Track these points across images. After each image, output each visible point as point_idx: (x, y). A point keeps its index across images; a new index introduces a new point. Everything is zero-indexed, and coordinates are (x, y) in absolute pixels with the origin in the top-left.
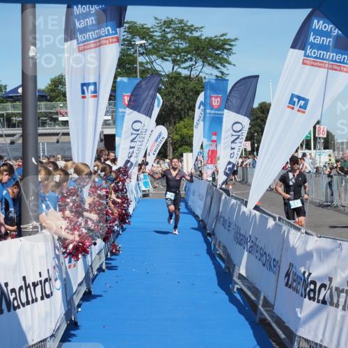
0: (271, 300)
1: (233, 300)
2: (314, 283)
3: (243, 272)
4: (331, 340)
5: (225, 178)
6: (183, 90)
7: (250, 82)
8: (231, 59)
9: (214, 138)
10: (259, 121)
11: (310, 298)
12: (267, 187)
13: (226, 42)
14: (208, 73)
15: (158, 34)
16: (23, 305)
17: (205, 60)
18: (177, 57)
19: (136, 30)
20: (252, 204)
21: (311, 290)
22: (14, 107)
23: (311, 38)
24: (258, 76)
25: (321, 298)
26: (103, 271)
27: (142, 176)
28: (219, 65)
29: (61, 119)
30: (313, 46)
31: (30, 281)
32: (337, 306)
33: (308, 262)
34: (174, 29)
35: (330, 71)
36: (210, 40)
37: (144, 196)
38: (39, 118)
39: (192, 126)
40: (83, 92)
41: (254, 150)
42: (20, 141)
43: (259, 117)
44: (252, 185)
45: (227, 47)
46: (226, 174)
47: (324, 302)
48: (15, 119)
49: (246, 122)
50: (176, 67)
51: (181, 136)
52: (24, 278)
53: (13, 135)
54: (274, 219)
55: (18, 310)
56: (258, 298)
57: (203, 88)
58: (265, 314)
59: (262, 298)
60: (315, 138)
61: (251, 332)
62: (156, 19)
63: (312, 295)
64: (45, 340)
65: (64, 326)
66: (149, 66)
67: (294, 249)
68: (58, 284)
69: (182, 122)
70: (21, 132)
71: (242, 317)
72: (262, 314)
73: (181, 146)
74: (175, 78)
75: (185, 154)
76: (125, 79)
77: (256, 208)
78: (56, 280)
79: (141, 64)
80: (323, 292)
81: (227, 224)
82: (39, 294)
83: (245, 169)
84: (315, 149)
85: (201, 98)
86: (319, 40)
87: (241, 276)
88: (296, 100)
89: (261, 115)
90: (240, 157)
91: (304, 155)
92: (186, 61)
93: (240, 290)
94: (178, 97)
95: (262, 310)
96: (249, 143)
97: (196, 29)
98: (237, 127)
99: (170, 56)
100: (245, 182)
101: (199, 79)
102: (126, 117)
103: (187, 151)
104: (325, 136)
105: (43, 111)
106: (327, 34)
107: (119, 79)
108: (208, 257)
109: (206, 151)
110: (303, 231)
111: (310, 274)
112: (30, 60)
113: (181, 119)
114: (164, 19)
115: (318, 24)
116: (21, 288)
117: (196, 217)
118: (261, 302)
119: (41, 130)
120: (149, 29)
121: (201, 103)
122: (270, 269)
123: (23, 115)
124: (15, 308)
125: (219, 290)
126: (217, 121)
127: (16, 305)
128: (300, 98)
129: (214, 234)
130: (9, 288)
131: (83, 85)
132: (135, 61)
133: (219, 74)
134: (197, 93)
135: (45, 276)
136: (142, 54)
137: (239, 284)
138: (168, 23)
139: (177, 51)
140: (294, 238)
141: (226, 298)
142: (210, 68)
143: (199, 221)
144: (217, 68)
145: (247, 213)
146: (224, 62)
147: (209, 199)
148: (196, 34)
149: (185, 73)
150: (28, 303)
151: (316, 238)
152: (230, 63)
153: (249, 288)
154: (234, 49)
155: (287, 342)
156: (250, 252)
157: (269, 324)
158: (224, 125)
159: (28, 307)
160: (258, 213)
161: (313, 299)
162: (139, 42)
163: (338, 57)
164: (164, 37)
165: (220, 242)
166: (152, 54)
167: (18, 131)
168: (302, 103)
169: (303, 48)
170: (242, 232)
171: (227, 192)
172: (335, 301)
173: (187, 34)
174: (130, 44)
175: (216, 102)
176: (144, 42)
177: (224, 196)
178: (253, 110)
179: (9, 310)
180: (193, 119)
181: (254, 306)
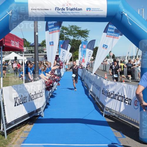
0: (98, 97)
1: (89, 97)
2: (109, 93)
3: (91, 90)
4: (114, 108)
5: (86, 66)
6: (76, 43)
7: (93, 42)
8: (88, 36)
9: (84, 56)
10: (95, 52)
11: (108, 97)
12: (97, 68)
13: (87, 31)
14: (82, 39)
15: (70, 29)
16: (35, 99)
17: (82, 36)
18: (75, 35)
19: (64, 28)
20: (93, 73)
21: (109, 95)
22: (33, 48)
23: (109, 30)
24: (95, 40)
25: (111, 97)
26: (56, 90)
27: (65, 66)
28: (85, 37)
29: (45, 51)
30: (109, 32)
31: (37, 93)
32: (115, 99)
33: (108, 88)
34: (74, 28)
35: (114, 38)
36: (83, 31)
37: (66, 71)
38: (39, 51)
39: (78, 53)
40: (50, 44)
41: (94, 59)
42: (34, 57)
43: (95, 51)
44: (94, 68)
45: (87, 32)
46: (87, 65)
47: (112, 98)
48: (33, 51)
49: (92, 52)
50: (74, 38)
51: (76, 55)
52: (35, 92)
53: (32, 55)
54: (99, 76)
55: (34, 100)
56: (95, 97)
57: (81, 43)
58: (97, 101)
59: (96, 97)
60: (110, 56)
61: (93, 106)
62: (69, 25)
63: (109, 96)
64: (41, 108)
65: (46, 104)
66: (67, 38)
67: (104, 84)
68: (44, 93)
69: (76, 52)
70: (34, 54)
71: (91, 102)
72: (96, 101)
73: (75, 58)
74: (74, 40)
75: (76, 60)
76: (61, 41)
77: (95, 74)
78: (43, 92)
79: (65, 37)
80: (112, 95)
81: (87, 78)
82: (39, 96)
83: (92, 64)
84: (110, 58)
85: (81, 45)
86: (110, 30)
87: (91, 91)
88: (104, 46)
89: (96, 50)
90: (91, 61)
91: (107, 60)
92: (77, 36)
93: (91, 95)
94: (75, 46)
95: (96, 100)
96: (93, 57)
97: (79, 28)
98: (90, 53)
99: (73, 35)
100: (92, 67)
101: (80, 41)
102: (61, 50)
103: (77, 59)
104: (112, 55)
105: (40, 49)
106: (113, 29)
107: (60, 41)
108: (82, 86)
109: (82, 59)
110: (107, 80)
111: (108, 91)
112: (36, 36)
113: (76, 51)
114: (71, 25)
115: (110, 26)
116: (34, 95)
117: (79, 76)
118: (96, 98)
119: (39, 54)
120: (67, 28)
121: (81, 47)
122: (98, 89)
123: (35, 50)
124: (33, 100)
125: (85, 95)
126: (85, 51)
127: (33, 99)
128: (105, 45)
129: (84, 80)
130: (32, 94)
131: (50, 42)
132: (64, 36)
133: (85, 40)
134: (80, 45)
135: (41, 91)
136: (65, 34)
137: (90, 93)
138: (72, 26)
139: (75, 34)
140: (105, 81)
141: (87, 97)
142: (83, 38)
143: (80, 77)
144: (85, 38)
145: (92, 75)
146: (86, 36)
147: (83, 72)
148: (79, 29)
149: (76, 39)
150: (36, 98)
151: (110, 81)
152: (88, 37)
153: (93, 94)
154: (89, 33)
155: (103, 108)
156: (93, 85)
157: (98, 104)
158: (86, 52)
159: (36, 99)
160: (95, 75)
161: (109, 97)
162: (65, 31)
163: (115, 35)
164: (71, 30)
165: (85, 83)
166: (68, 34)
167: (33, 54)
168: (106, 47)
169: (106, 32)
170: (91, 80)
171: (87, 70)
172: (115, 98)
173: (77, 29)
174: (62, 32)
175: (84, 46)
176: (66, 31)
177: (87, 71)
178: (94, 49)
179: (31, 100)
180: (79, 51)
181: (94, 99)
